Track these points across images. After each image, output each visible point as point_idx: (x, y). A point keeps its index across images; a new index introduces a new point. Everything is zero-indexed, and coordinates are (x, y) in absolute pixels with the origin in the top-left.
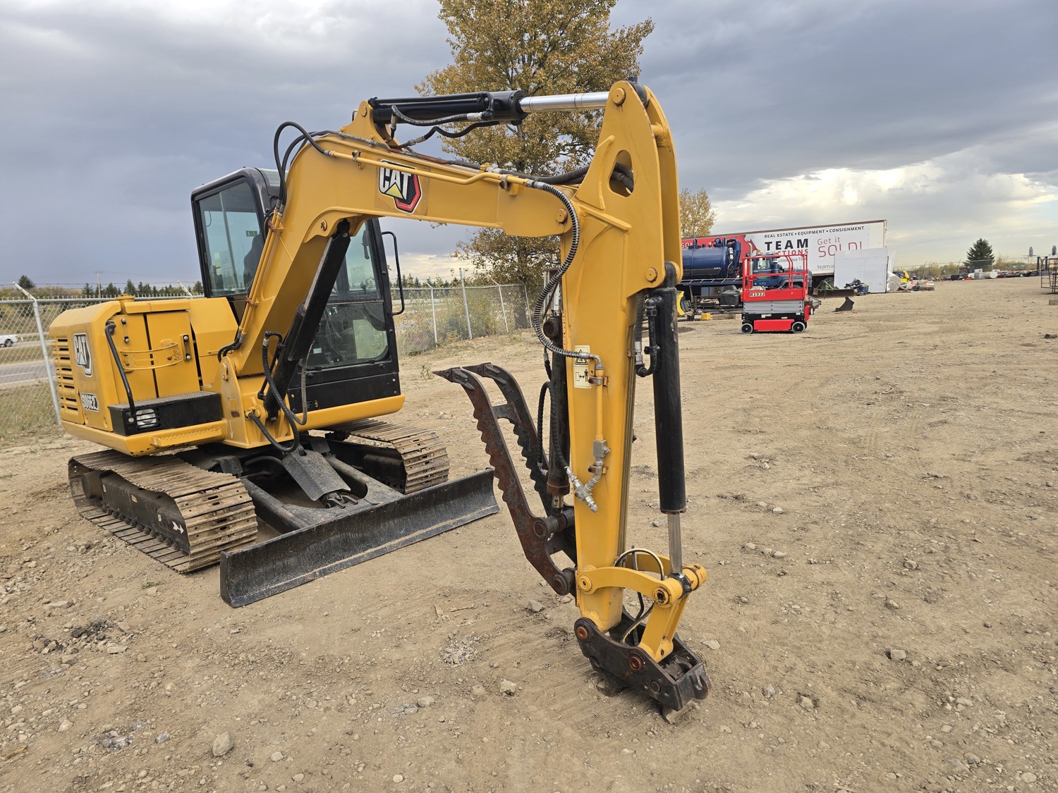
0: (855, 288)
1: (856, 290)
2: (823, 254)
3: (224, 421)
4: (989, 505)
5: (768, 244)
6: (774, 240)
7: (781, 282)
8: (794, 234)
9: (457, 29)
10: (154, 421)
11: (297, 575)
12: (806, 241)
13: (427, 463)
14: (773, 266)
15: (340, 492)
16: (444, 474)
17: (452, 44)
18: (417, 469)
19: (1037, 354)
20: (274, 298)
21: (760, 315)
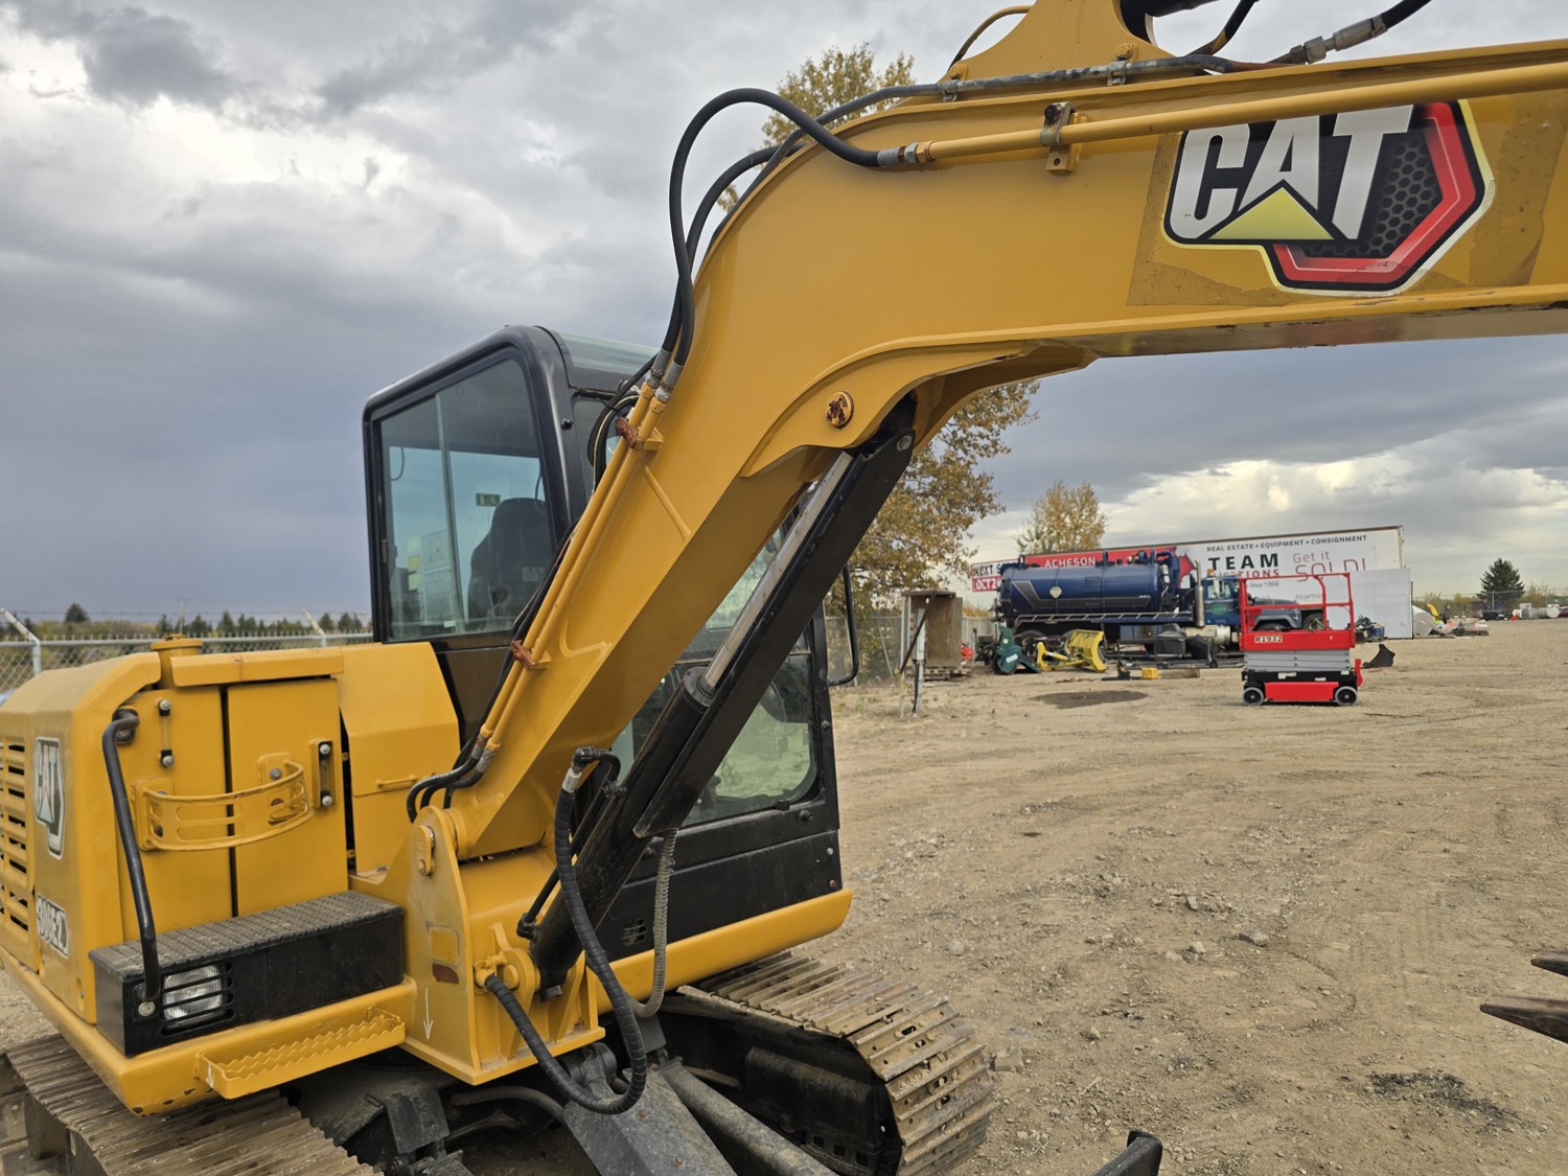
0: (1364, 630)
1: (1365, 634)
3: (408, 987)
5: (1214, 560)
6: (1223, 556)
8: (1254, 546)
10: (215, 1003)
12: (1274, 556)
13: (946, 1100)
14: (1237, 594)
18: (924, 1126)
20: (605, 648)
21: (1276, 674)
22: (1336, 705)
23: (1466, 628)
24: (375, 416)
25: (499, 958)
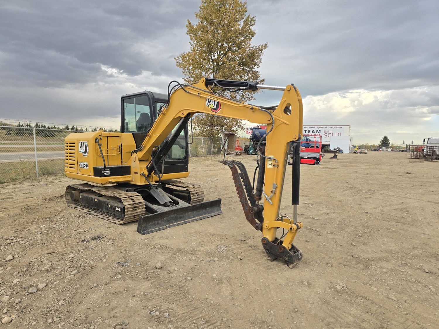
0: (338, 150)
1: (338, 151)
2: (326, 136)
3: (131, 175)
4: (384, 222)
5: (305, 131)
6: (308, 130)
7: (310, 146)
8: (315, 128)
9: (194, 39)
10: (109, 173)
11: (161, 226)
12: (320, 131)
13: (198, 195)
14: (307, 139)
15: (170, 202)
16: (202, 200)
17: (191, 44)
18: (194, 197)
19: (403, 179)
20: (158, 135)
21: (303, 157)
22: (315, 165)
23: (362, 152)
24: (123, 99)
25: (143, 171)
